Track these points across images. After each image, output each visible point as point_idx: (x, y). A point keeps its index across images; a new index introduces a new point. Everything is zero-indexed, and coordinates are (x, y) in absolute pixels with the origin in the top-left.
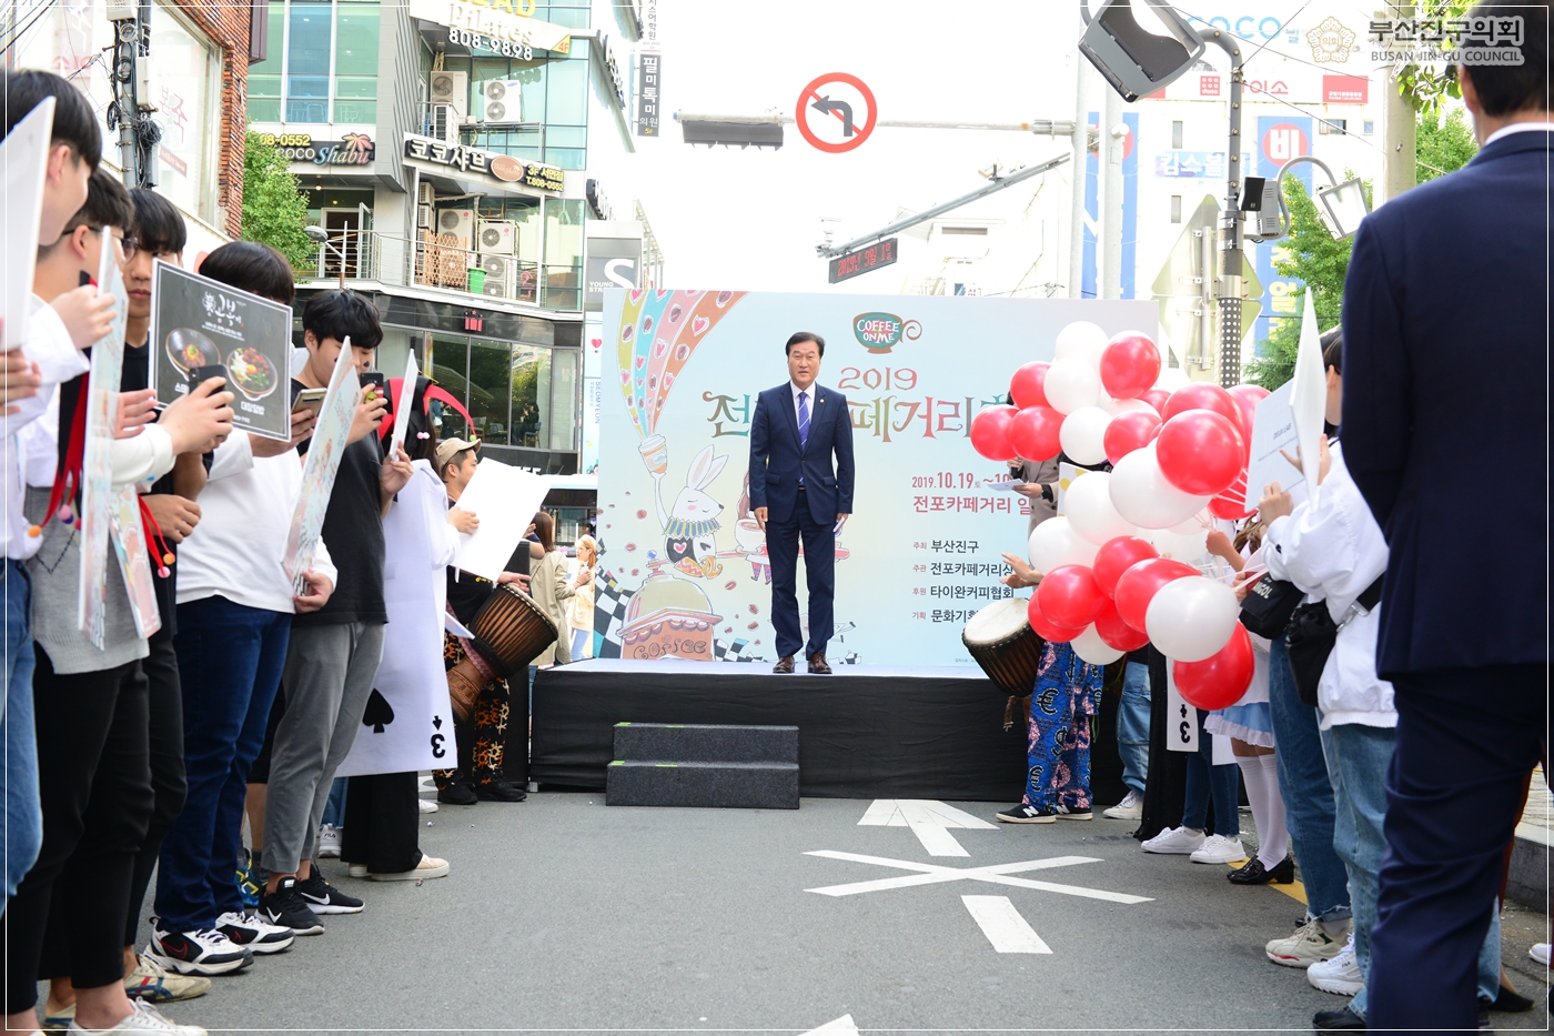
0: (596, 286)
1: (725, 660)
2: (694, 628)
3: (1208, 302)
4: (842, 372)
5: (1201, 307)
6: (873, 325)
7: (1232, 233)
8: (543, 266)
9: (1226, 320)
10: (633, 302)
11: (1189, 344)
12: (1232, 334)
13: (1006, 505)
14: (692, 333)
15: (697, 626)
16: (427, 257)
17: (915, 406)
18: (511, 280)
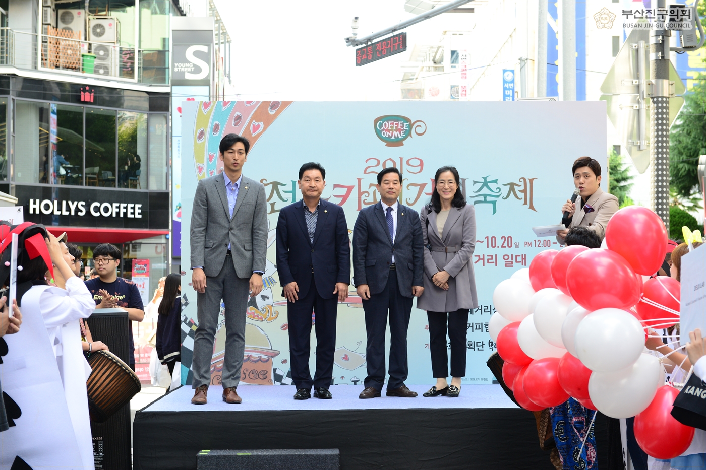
0: (180, 67)
1: (282, 384)
2: (258, 361)
3: (644, 99)
4: (366, 161)
5: (639, 102)
6: (389, 125)
7: (661, 47)
8: (139, 51)
9: (657, 113)
10: (205, 112)
11: (630, 129)
12: (662, 124)
13: (494, 260)
14: (250, 134)
15: (260, 359)
16: (50, 47)
17: (422, 186)
18: (114, 62)
